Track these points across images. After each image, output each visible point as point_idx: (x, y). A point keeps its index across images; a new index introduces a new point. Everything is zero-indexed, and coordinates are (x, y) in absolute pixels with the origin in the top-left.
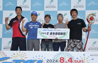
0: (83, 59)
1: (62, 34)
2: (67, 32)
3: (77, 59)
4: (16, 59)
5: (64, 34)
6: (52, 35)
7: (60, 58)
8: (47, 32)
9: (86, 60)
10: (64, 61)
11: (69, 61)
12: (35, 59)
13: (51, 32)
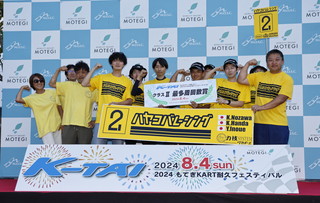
0: (233, 160)
1: (199, 92)
2: (211, 87)
3: (219, 162)
4: (90, 162)
5: (205, 91)
6: (178, 96)
7: (184, 160)
8: (164, 91)
9: (237, 163)
10: (191, 166)
11: (201, 165)
12: (131, 161)
13: (175, 89)
